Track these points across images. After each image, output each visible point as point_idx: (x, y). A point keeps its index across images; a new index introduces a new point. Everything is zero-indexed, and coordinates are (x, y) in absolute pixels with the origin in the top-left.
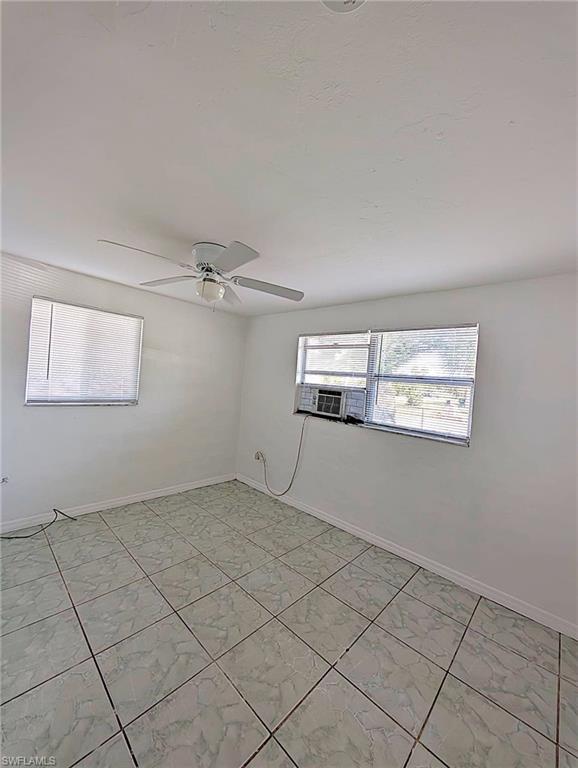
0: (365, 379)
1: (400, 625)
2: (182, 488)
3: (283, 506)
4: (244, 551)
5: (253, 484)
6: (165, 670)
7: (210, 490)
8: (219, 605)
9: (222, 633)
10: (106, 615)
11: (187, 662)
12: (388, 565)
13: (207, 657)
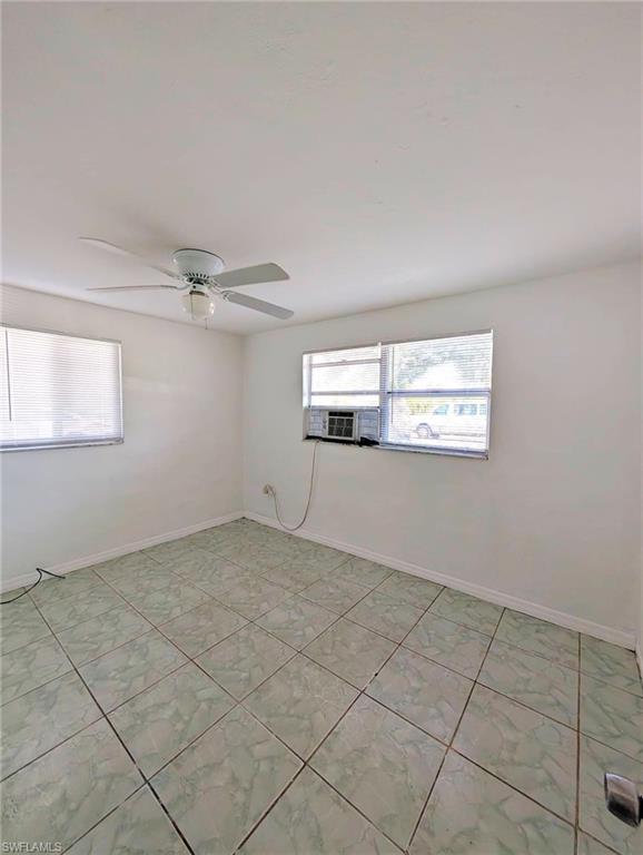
0: (378, 397)
1: (427, 644)
2: (185, 532)
3: (298, 540)
4: (260, 592)
5: (264, 521)
6: (186, 718)
7: (217, 532)
8: (238, 648)
9: (244, 675)
10: (113, 674)
11: (210, 708)
12: (412, 588)
13: (231, 700)
